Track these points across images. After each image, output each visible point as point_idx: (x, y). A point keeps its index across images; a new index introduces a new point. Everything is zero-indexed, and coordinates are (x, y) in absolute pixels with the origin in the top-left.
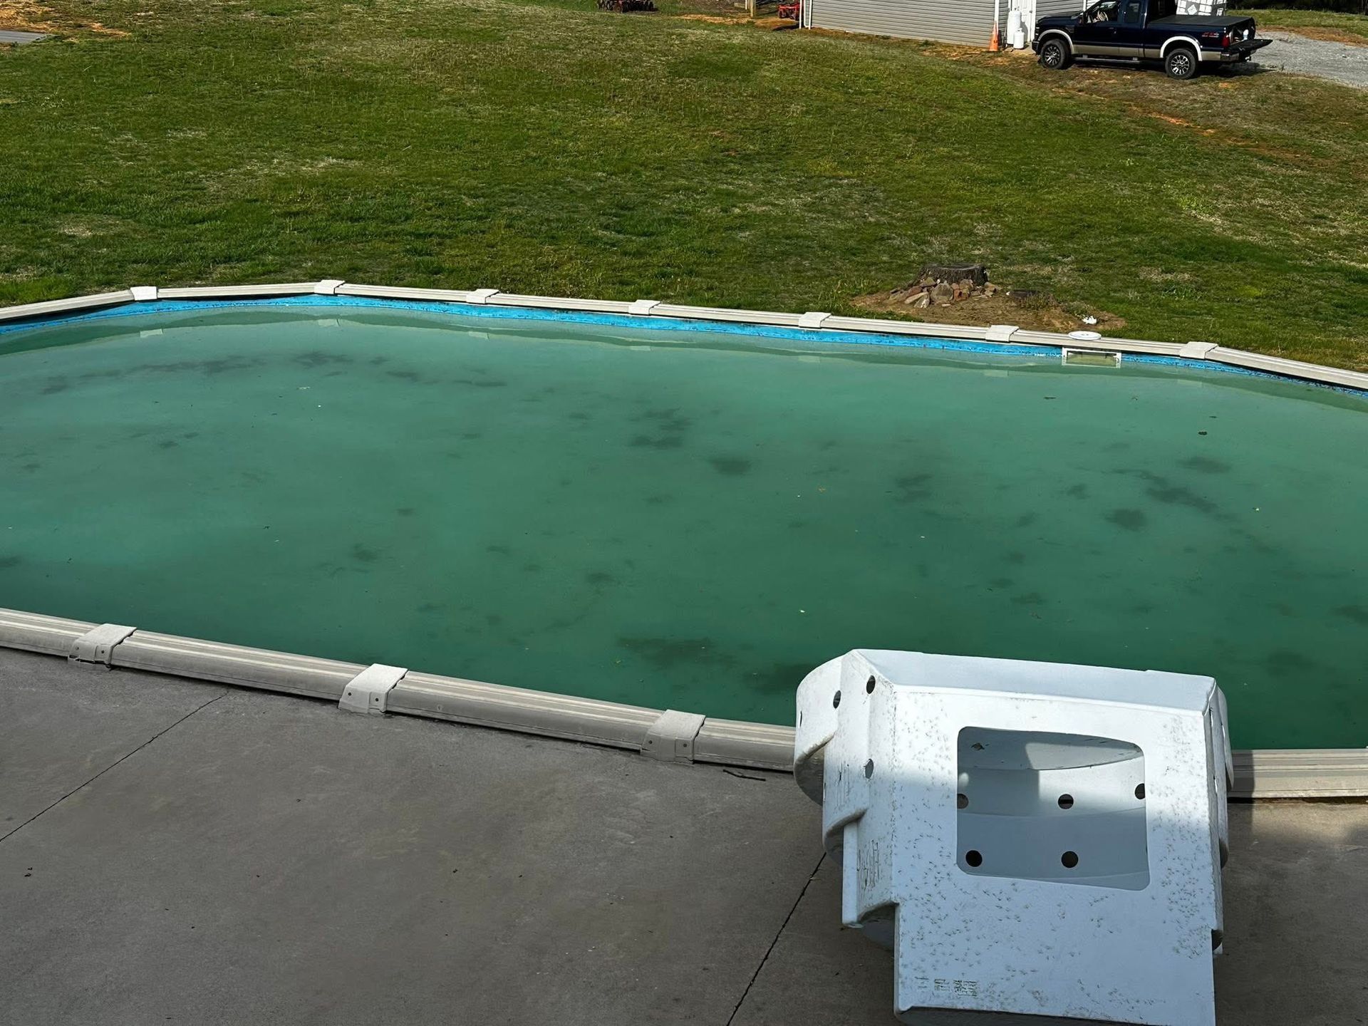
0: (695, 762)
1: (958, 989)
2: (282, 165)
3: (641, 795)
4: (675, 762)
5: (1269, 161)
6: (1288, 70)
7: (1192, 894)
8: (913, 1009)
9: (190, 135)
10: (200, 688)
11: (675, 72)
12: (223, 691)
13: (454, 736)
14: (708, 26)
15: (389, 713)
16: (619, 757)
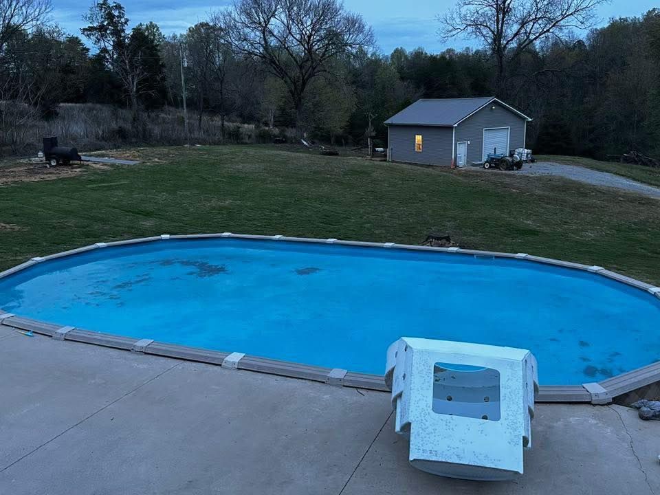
0: (344, 386)
1: (430, 453)
2: (214, 203)
3: (325, 397)
4: (337, 386)
5: (547, 204)
6: (553, 174)
7: (516, 423)
8: (414, 460)
9: (185, 193)
10: (175, 360)
11: (346, 174)
12: (183, 361)
13: (260, 376)
14: (356, 160)
15: (239, 369)
16: (318, 384)
